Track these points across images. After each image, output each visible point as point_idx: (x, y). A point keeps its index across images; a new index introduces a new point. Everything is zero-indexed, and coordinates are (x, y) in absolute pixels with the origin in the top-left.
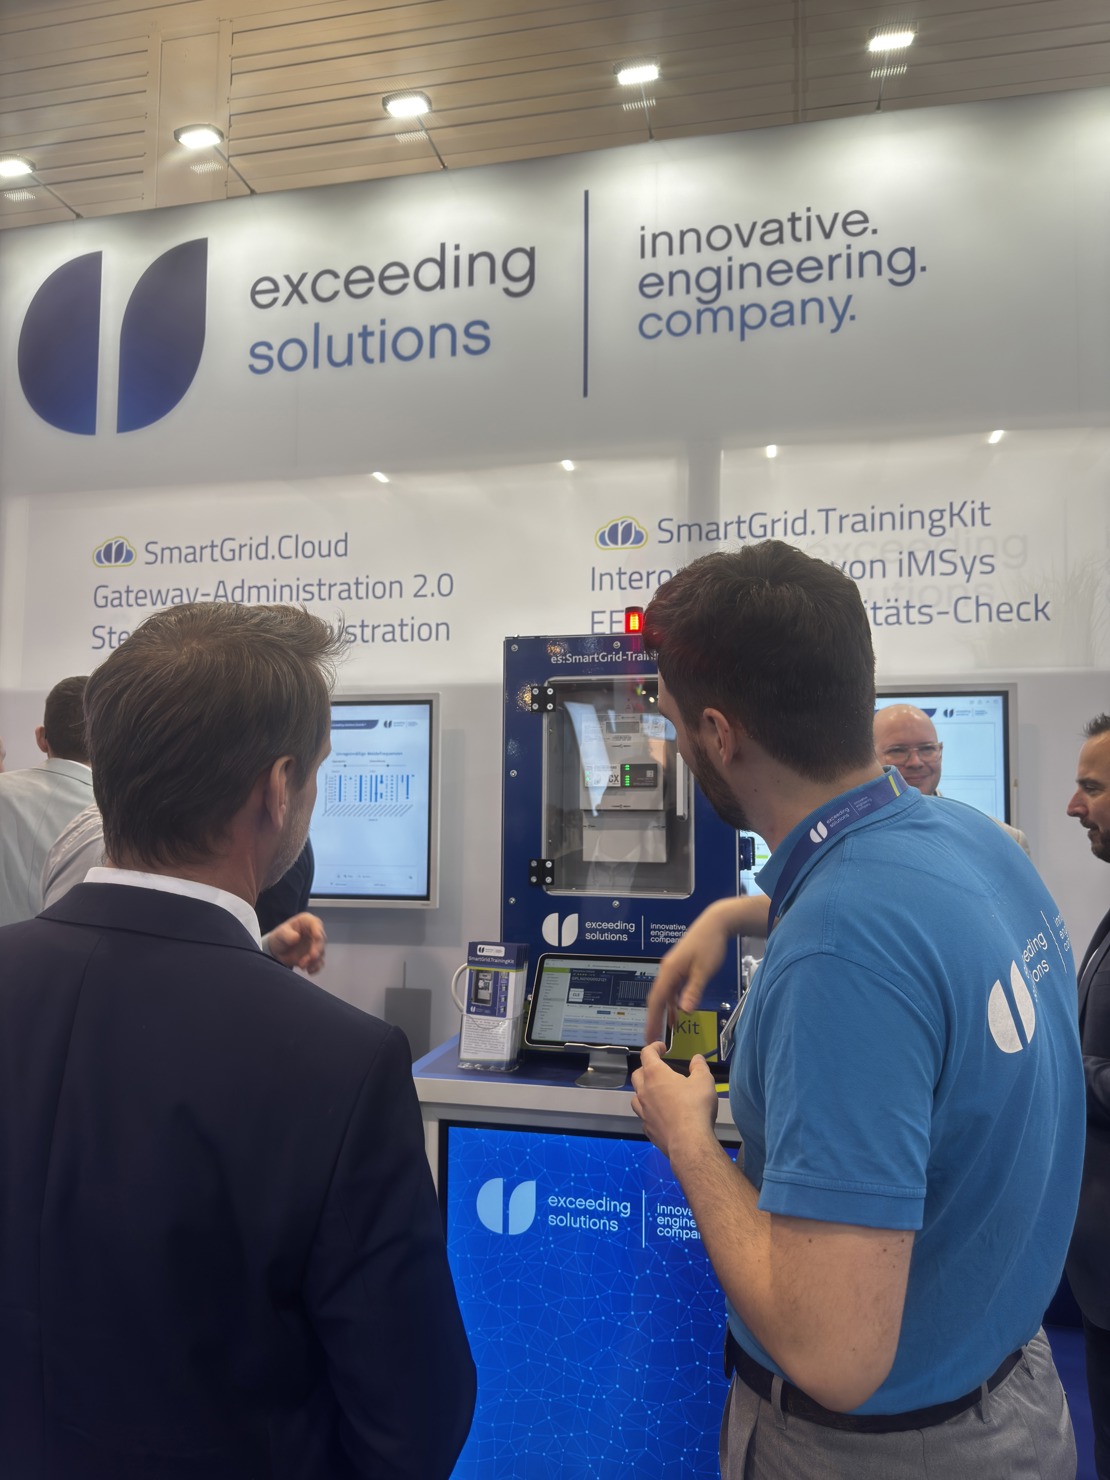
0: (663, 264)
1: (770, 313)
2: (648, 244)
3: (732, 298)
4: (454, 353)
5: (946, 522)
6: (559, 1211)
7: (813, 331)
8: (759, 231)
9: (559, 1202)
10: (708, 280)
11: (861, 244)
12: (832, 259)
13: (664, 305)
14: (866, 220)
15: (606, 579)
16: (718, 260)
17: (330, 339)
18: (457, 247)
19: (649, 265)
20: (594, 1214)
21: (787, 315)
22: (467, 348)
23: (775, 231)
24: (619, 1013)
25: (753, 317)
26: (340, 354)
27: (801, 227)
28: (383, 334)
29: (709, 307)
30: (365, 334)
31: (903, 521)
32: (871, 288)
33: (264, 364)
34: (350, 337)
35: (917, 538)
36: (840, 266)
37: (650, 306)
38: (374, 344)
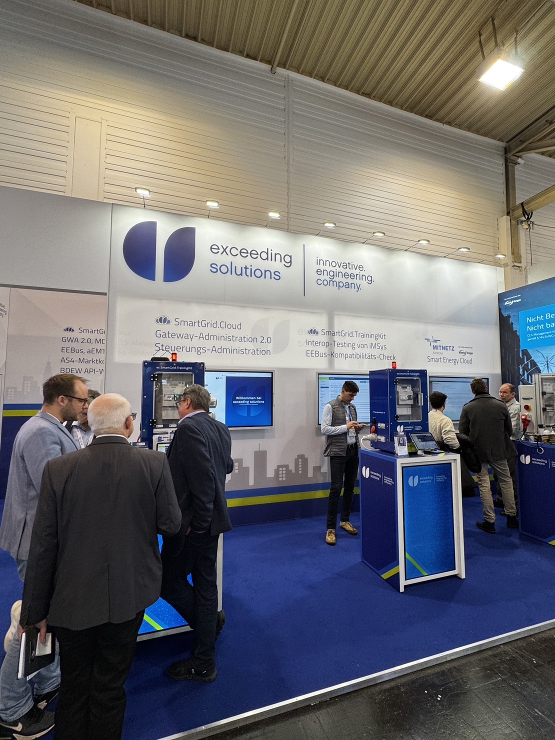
0: (322, 267)
1: (345, 284)
2: (318, 262)
3: (336, 279)
4: (271, 278)
5: (378, 337)
6: (422, 480)
7: (353, 290)
8: (342, 265)
9: (422, 478)
10: (332, 274)
11: (362, 273)
12: (357, 275)
13: (322, 277)
14: (363, 268)
15: (310, 342)
16: (334, 269)
17: (236, 267)
18: (271, 250)
19: (318, 267)
21: (348, 286)
22: (274, 278)
23: (346, 266)
25: (341, 285)
26: (239, 272)
27: (350, 265)
28: (251, 269)
29: (332, 281)
30: (246, 268)
31: (370, 336)
32: (364, 283)
33: (215, 270)
34: (242, 268)
35: (373, 340)
36: (358, 276)
37: (319, 277)
38: (248, 271)
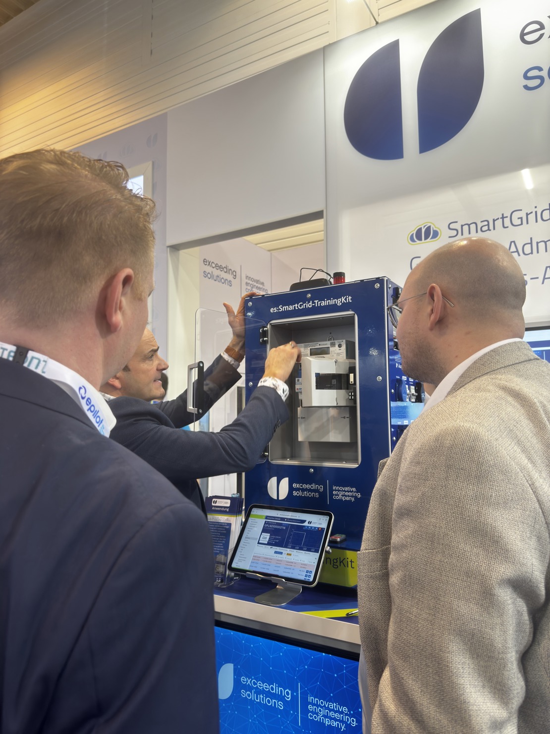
6: (249, 688)
9: (247, 681)
20: (269, 694)
24: (288, 554)
